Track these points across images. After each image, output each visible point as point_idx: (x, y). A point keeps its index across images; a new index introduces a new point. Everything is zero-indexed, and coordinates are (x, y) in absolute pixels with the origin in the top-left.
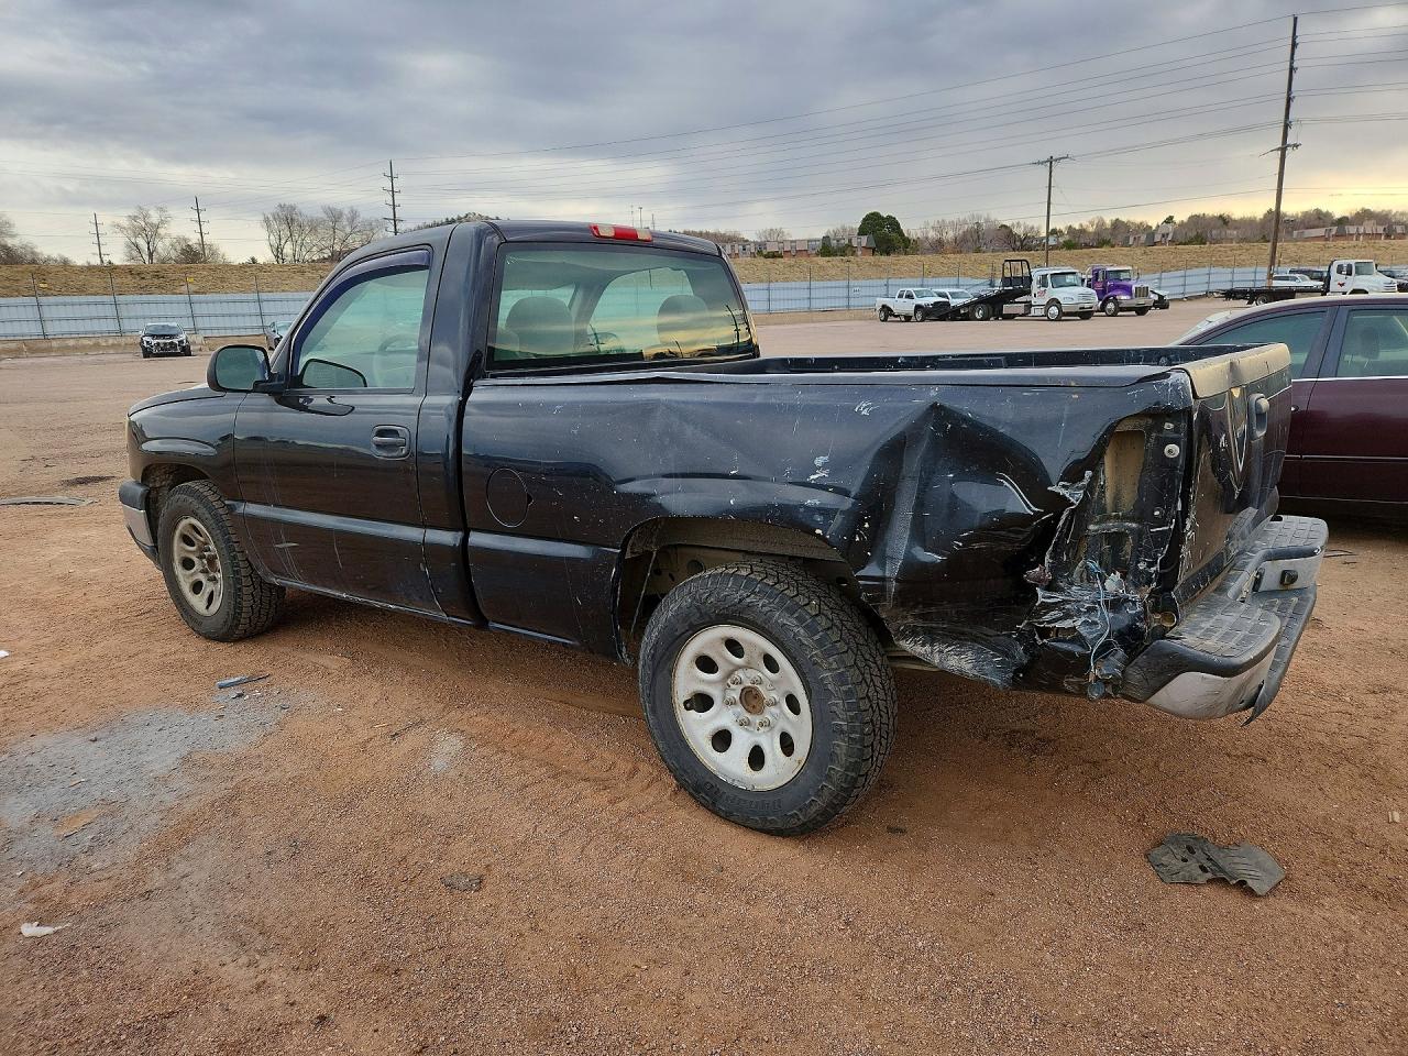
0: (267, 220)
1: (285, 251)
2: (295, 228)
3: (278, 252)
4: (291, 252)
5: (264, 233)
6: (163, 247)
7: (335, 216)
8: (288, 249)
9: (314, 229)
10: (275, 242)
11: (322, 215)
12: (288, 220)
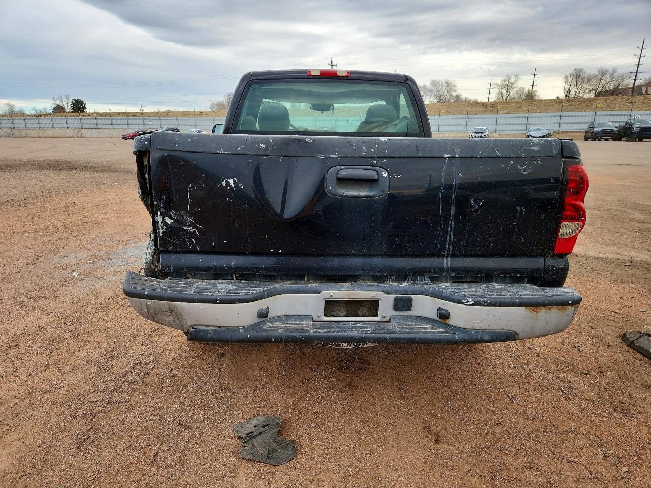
0: (566, 78)
1: (571, 92)
2: (580, 80)
3: (567, 93)
4: (574, 93)
5: (563, 84)
6: (513, 93)
7: (603, 73)
8: (573, 92)
9: (589, 80)
10: (567, 88)
11: (596, 72)
12: (578, 76)
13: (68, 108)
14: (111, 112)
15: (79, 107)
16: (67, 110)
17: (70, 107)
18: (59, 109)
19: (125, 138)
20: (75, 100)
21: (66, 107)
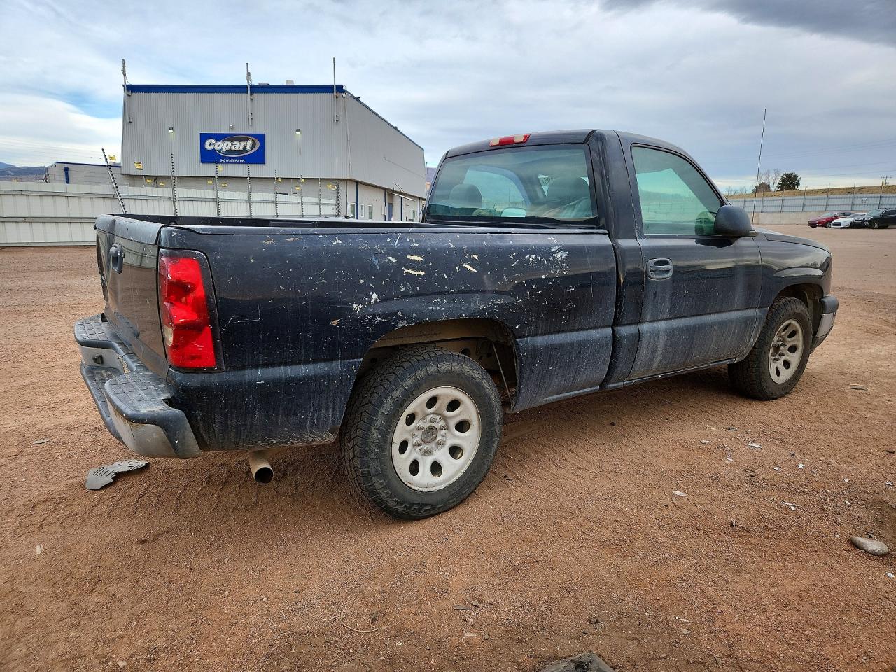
13: (774, 186)
14: (831, 187)
15: (789, 183)
16: (771, 189)
17: (777, 184)
18: (763, 188)
19: (813, 225)
20: (786, 175)
21: (771, 185)
